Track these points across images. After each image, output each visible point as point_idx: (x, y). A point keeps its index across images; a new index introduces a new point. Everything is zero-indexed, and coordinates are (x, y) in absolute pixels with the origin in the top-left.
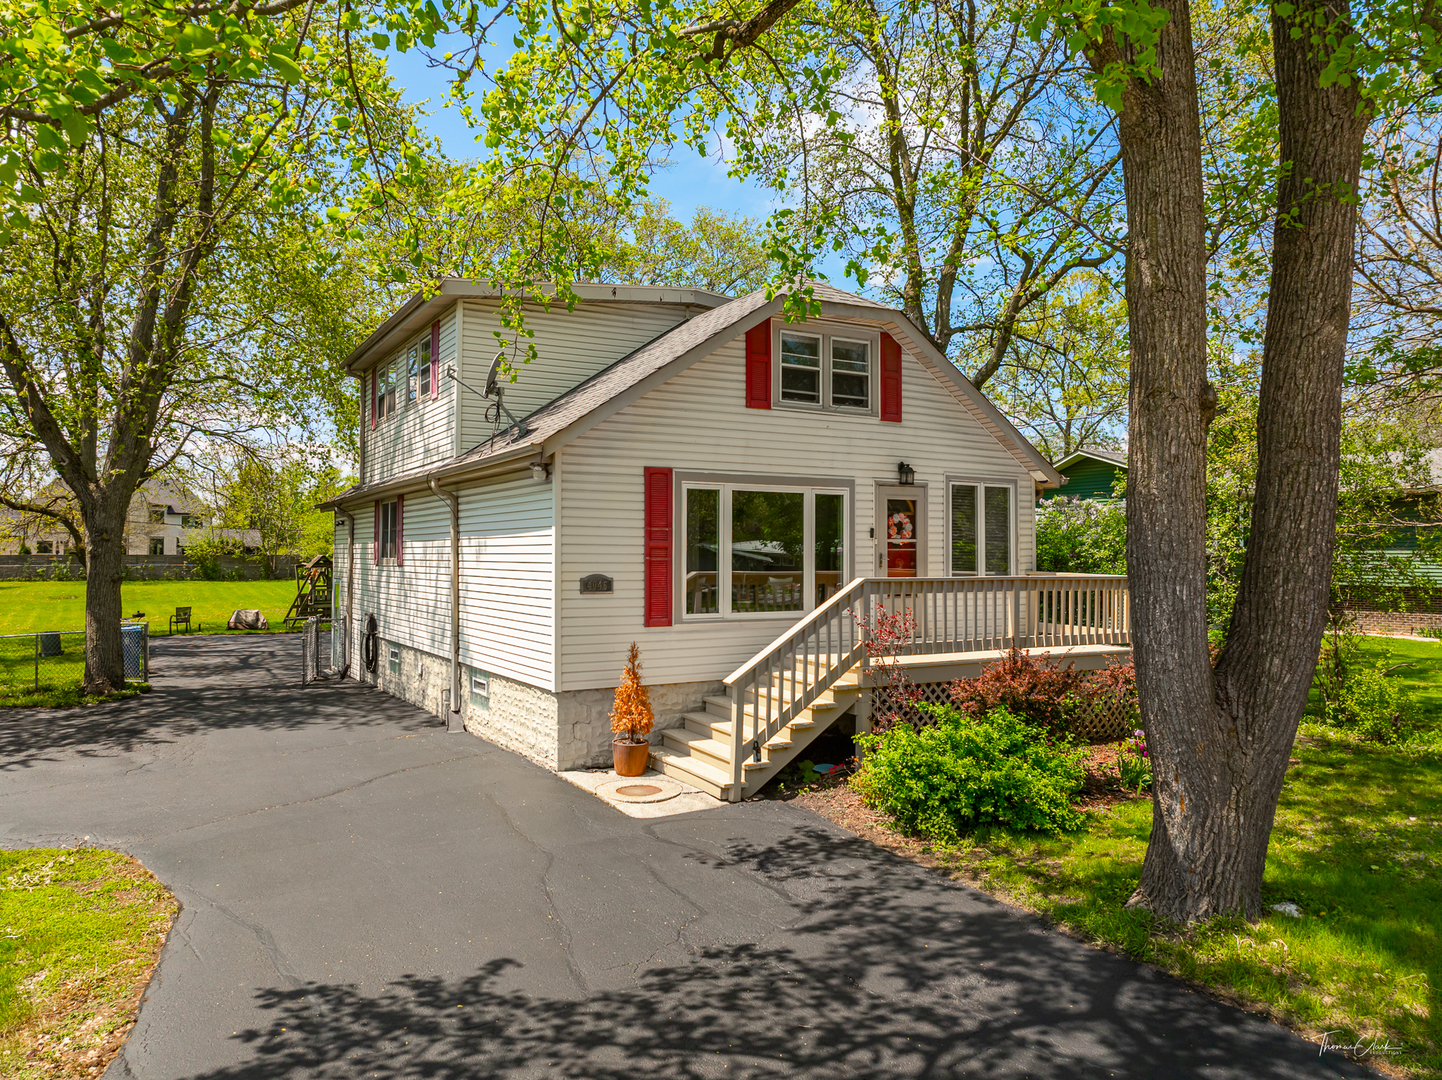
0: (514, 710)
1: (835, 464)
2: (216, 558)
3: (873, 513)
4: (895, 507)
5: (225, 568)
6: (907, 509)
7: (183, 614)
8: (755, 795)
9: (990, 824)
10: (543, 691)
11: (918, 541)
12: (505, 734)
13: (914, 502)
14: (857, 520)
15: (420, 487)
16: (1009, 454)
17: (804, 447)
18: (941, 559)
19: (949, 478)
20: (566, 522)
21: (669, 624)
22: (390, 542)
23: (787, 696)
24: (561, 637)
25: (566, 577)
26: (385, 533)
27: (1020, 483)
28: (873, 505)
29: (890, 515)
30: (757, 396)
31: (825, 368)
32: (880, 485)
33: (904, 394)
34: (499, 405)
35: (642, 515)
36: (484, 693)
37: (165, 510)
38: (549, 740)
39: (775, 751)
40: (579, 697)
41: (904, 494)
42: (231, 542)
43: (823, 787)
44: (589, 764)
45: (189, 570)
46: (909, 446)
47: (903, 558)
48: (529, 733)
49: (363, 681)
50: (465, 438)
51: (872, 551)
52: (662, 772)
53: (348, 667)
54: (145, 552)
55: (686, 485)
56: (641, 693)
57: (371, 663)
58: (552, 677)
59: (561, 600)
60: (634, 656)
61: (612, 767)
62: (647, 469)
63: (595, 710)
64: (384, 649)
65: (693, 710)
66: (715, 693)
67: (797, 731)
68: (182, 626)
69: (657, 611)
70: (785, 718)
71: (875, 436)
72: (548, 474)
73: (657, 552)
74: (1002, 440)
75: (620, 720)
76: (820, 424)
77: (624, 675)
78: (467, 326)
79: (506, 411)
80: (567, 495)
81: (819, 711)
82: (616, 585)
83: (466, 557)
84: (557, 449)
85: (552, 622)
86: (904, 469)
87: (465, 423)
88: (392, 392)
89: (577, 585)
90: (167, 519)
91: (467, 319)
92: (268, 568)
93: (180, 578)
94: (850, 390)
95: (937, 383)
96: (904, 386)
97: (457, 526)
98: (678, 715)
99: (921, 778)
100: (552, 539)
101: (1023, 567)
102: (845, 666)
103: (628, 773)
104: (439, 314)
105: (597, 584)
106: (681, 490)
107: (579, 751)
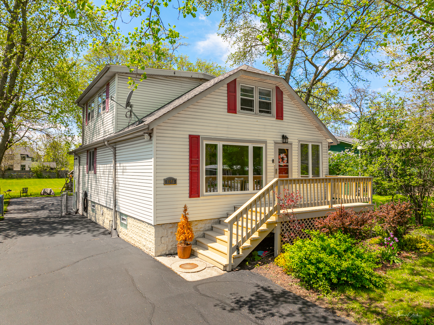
0: (137, 230)
1: (260, 135)
2: (41, 171)
3: (273, 153)
4: (281, 151)
5: (44, 174)
6: (285, 152)
7: (25, 190)
8: (236, 268)
9: (345, 284)
10: (149, 224)
11: (289, 164)
12: (133, 240)
13: (287, 150)
14: (268, 156)
15: (101, 145)
16: (319, 133)
17: (249, 128)
18: (297, 171)
19: (299, 141)
20: (158, 156)
21: (199, 196)
22: (92, 165)
23: (249, 226)
24: (156, 202)
25: (158, 178)
26: (90, 162)
27: (323, 143)
28: (273, 151)
29: (279, 155)
30: (232, 109)
31: (256, 99)
32: (276, 143)
33: (284, 109)
34: (131, 111)
35: (188, 154)
36: (125, 223)
37: (26, 156)
38: (151, 244)
39: (244, 249)
40: (163, 226)
41: (284, 147)
42: (46, 166)
43: (264, 263)
44: (167, 253)
45: (32, 175)
46: (286, 129)
47: (284, 171)
48: (143, 240)
49: (83, 215)
50: (118, 126)
51: (273, 168)
52: (197, 257)
53: (78, 210)
54: (19, 169)
55: (205, 142)
56: (188, 224)
57: (85, 209)
58: (152, 218)
59: (156, 187)
60: (185, 210)
61: (177, 254)
62: (190, 136)
63: (170, 231)
64: (90, 203)
65: (208, 230)
66: (216, 223)
67: (253, 241)
68: (24, 194)
69: (194, 192)
70: (248, 235)
71: (274, 125)
72: (151, 137)
73: (194, 168)
74: (318, 127)
75: (180, 236)
76: (255, 120)
77: (182, 217)
78: (119, 84)
79: (134, 113)
80: (158, 145)
81: (261, 232)
82: (178, 182)
83: (119, 173)
84: (155, 127)
85: (152, 196)
86: (284, 137)
87: (119, 120)
88: (93, 111)
89: (163, 182)
90: (27, 159)
91: (119, 81)
92: (58, 174)
93: (29, 178)
94: (265, 108)
95: (295, 106)
96: (284, 107)
97: (115, 159)
98: (202, 232)
99: (313, 264)
100: (152, 163)
101: (324, 174)
102: (271, 213)
103: (183, 257)
104: (109, 80)
105: (170, 181)
106: (203, 144)
107: (164, 249)
